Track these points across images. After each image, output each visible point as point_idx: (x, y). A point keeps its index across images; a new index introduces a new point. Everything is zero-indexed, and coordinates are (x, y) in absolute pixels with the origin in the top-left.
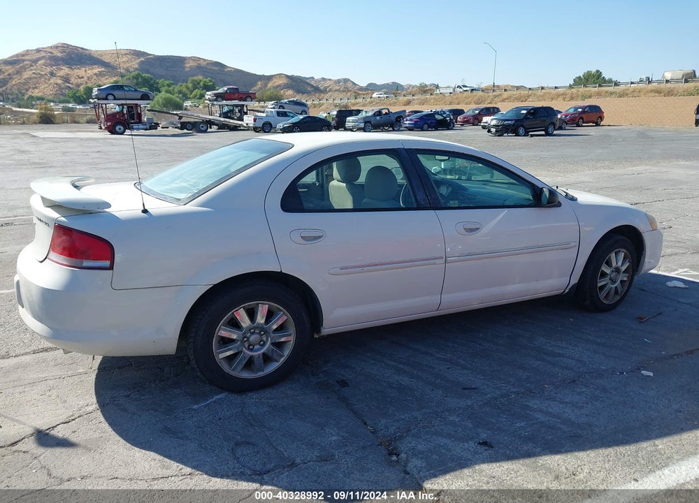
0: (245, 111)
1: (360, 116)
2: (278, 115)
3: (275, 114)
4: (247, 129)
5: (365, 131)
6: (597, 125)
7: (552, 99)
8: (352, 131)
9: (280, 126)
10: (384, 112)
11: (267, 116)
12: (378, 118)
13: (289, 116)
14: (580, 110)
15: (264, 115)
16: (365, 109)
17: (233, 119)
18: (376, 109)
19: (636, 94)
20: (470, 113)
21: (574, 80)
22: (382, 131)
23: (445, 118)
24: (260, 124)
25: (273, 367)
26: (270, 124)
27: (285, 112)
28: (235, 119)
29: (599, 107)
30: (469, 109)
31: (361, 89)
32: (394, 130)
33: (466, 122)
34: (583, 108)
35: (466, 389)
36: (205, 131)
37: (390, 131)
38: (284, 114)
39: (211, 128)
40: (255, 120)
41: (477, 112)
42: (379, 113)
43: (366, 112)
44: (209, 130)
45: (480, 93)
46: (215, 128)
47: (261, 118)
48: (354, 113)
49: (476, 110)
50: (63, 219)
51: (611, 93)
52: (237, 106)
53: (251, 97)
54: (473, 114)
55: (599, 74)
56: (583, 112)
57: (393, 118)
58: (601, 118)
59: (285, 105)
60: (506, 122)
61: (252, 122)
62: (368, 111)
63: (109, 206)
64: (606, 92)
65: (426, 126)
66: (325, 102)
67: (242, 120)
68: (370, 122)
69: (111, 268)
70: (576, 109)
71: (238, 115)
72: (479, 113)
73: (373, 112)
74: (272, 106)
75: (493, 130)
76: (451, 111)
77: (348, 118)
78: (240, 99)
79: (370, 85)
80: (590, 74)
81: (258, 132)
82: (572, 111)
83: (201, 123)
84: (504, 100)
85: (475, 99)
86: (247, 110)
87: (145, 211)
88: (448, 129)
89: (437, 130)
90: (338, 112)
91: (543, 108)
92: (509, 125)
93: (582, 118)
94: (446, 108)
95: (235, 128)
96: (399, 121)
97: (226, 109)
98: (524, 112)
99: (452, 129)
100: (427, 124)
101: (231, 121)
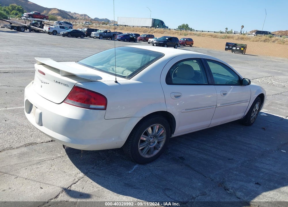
0: (43, 24)
1: (98, 32)
2: (60, 28)
3: (59, 27)
4: (45, 32)
5: (100, 39)
6: (191, 46)
7: (173, 34)
8: (94, 38)
9: (62, 33)
10: (108, 31)
11: (55, 27)
12: (105, 34)
13: (65, 29)
14: (185, 40)
15: (54, 27)
16: (100, 29)
17: (37, 27)
18: (105, 30)
19: (204, 35)
20: (142, 36)
21: (178, 27)
22: (107, 40)
23: (134, 37)
24: (51, 31)
25: (156, 152)
26: (56, 31)
27: (64, 27)
28: (38, 27)
29: (192, 39)
30: (142, 34)
31: (92, 20)
32: (112, 40)
33: (141, 40)
34: (187, 39)
35: (229, 159)
36: (23, 31)
37: (110, 40)
38: (63, 28)
39: (26, 30)
40: (49, 29)
41: (145, 36)
42: (106, 32)
43: (100, 31)
44: (25, 31)
45: (145, 28)
46: (28, 30)
47: (52, 28)
48: (95, 30)
49: (145, 35)
50: (79, 84)
51: (195, 34)
52: (39, 21)
53: (47, 18)
54: (144, 37)
55: (187, 26)
56: (187, 41)
57: (112, 35)
58: (192, 44)
59: (62, 24)
60: (160, 42)
61: (48, 29)
62: (101, 30)
63: (101, 78)
64: (193, 34)
65: (126, 40)
66: (78, 24)
67: (43, 28)
68: (102, 35)
69: (105, 109)
70: (184, 39)
71: (40, 25)
72: (146, 36)
73: (104, 31)
74: (56, 23)
75: (155, 45)
76: (135, 34)
77: (92, 33)
78: (41, 18)
79: (96, 18)
80: (184, 25)
81: (50, 34)
82: (182, 40)
83: (21, 27)
84: (155, 32)
85: (143, 30)
86: (44, 23)
87: (116, 82)
88: (135, 42)
89: (129, 42)
90: (87, 29)
91: (174, 37)
92: (161, 43)
93: (186, 43)
94: (133, 33)
95: (38, 31)
96: (114, 36)
97: (34, 22)
98: (167, 38)
99: (136, 42)
100: (127, 39)
101: (37, 28)
